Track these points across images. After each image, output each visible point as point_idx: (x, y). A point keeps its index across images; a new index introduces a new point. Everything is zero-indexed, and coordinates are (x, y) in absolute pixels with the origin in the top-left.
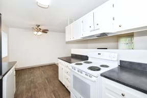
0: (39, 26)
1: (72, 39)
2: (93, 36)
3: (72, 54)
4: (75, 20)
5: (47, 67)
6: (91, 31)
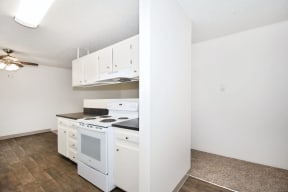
0: (11, 52)
1: (84, 84)
2: (111, 80)
3: (85, 109)
4: (91, 52)
5: (31, 139)
6: (110, 73)
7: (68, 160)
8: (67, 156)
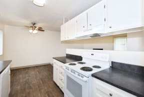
7: (58, 87)
8: (58, 85)
